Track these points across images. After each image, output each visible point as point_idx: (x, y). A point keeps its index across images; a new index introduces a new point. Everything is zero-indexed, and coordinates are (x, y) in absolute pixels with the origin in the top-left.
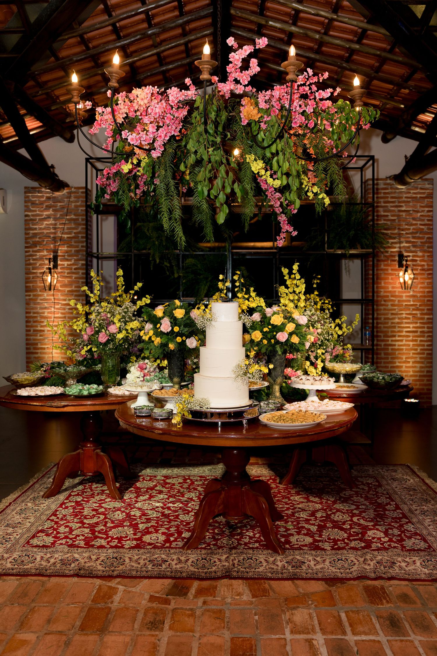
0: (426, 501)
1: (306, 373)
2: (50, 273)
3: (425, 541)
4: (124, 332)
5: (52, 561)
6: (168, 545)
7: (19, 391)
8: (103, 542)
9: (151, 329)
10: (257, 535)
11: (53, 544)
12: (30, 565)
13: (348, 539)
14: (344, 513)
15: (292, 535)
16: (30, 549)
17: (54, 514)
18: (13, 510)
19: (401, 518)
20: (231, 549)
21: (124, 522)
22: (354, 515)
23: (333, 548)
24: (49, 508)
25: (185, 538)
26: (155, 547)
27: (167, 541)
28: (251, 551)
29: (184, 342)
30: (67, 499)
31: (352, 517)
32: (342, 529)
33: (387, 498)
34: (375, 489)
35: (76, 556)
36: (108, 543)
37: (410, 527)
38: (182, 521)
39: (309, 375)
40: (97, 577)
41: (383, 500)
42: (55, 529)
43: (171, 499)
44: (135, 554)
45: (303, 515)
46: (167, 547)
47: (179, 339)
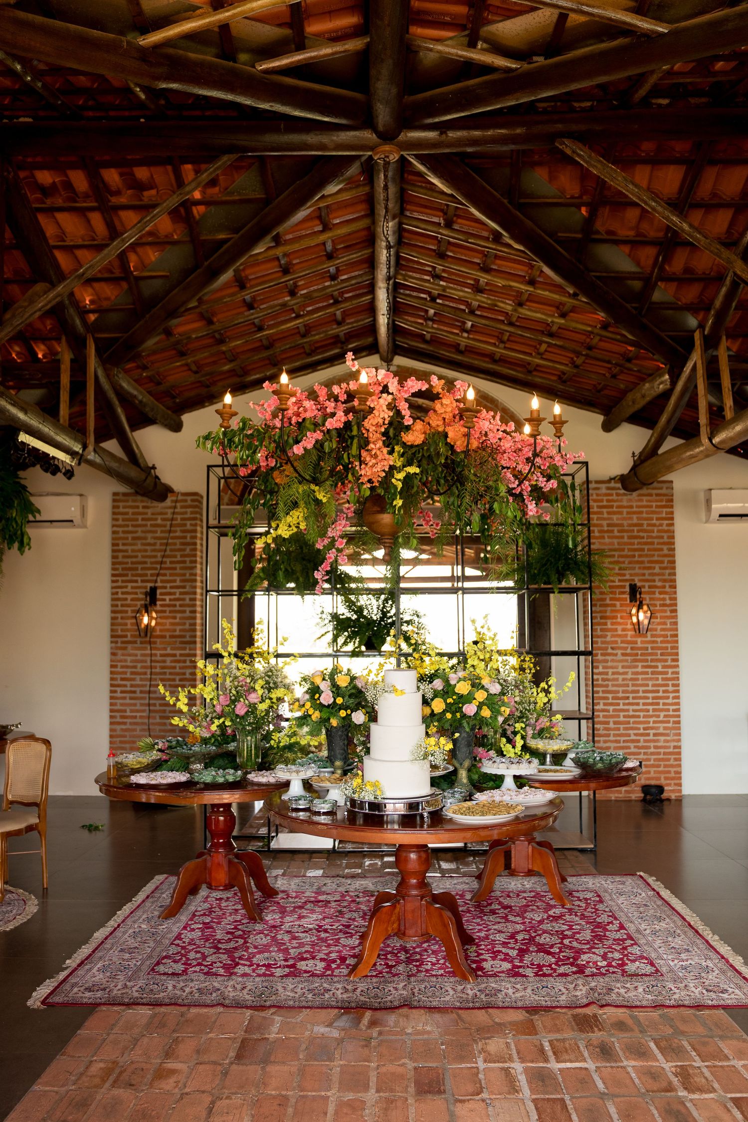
0: (660, 919)
1: (501, 753)
2: (147, 611)
3: (652, 964)
4: (268, 701)
5: (187, 990)
6: (329, 972)
7: (132, 777)
8: (247, 970)
9: (308, 700)
10: (442, 961)
11: (185, 972)
12: (162, 995)
13: (556, 964)
14: (552, 935)
15: (486, 960)
16: (157, 977)
17: (179, 937)
18: (124, 933)
19: (626, 940)
20: (409, 976)
21: (270, 946)
22: (565, 937)
23: (536, 975)
24: (170, 931)
25: (350, 965)
26: (314, 975)
27: (328, 967)
28: (434, 979)
29: (348, 717)
30: (191, 919)
31: (562, 939)
32: (549, 953)
33: (609, 916)
34: (595, 905)
35: (216, 984)
36: (254, 971)
37: (636, 950)
38: (344, 946)
39: (505, 756)
40: (247, 1007)
41: (604, 918)
42: (182, 955)
43: (327, 920)
44: (290, 982)
45: (500, 937)
46: (328, 975)
47: (343, 713)
